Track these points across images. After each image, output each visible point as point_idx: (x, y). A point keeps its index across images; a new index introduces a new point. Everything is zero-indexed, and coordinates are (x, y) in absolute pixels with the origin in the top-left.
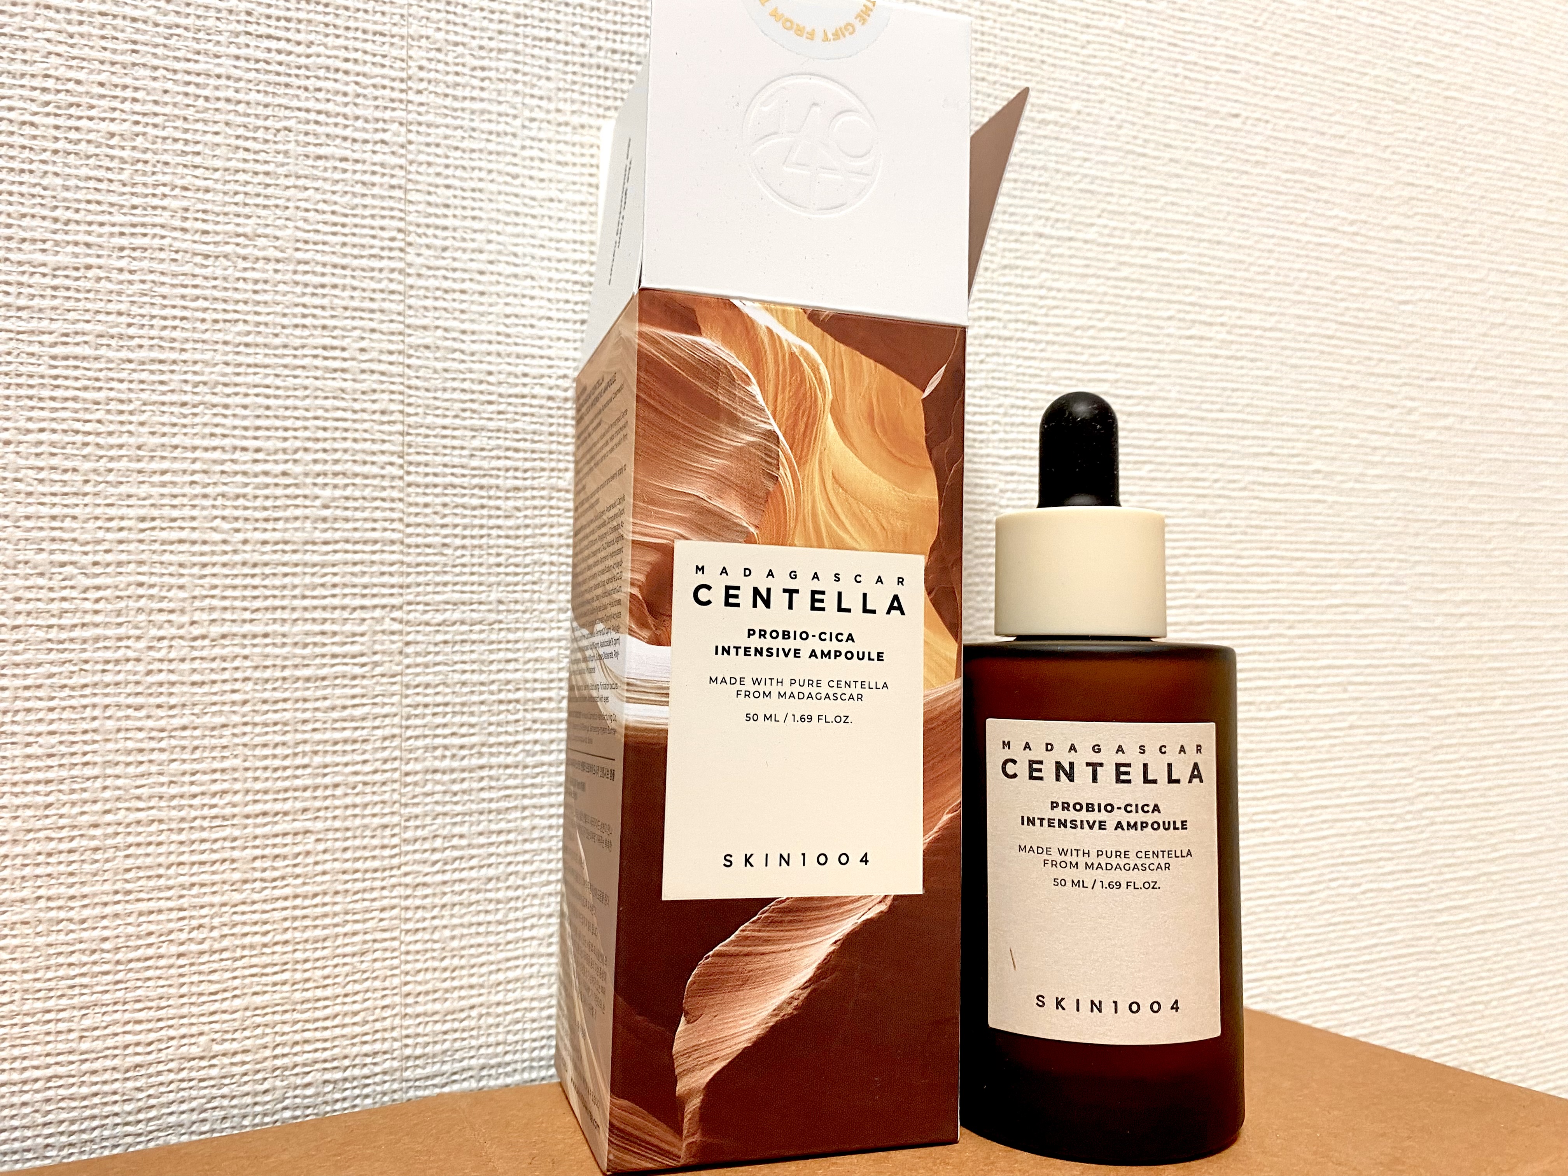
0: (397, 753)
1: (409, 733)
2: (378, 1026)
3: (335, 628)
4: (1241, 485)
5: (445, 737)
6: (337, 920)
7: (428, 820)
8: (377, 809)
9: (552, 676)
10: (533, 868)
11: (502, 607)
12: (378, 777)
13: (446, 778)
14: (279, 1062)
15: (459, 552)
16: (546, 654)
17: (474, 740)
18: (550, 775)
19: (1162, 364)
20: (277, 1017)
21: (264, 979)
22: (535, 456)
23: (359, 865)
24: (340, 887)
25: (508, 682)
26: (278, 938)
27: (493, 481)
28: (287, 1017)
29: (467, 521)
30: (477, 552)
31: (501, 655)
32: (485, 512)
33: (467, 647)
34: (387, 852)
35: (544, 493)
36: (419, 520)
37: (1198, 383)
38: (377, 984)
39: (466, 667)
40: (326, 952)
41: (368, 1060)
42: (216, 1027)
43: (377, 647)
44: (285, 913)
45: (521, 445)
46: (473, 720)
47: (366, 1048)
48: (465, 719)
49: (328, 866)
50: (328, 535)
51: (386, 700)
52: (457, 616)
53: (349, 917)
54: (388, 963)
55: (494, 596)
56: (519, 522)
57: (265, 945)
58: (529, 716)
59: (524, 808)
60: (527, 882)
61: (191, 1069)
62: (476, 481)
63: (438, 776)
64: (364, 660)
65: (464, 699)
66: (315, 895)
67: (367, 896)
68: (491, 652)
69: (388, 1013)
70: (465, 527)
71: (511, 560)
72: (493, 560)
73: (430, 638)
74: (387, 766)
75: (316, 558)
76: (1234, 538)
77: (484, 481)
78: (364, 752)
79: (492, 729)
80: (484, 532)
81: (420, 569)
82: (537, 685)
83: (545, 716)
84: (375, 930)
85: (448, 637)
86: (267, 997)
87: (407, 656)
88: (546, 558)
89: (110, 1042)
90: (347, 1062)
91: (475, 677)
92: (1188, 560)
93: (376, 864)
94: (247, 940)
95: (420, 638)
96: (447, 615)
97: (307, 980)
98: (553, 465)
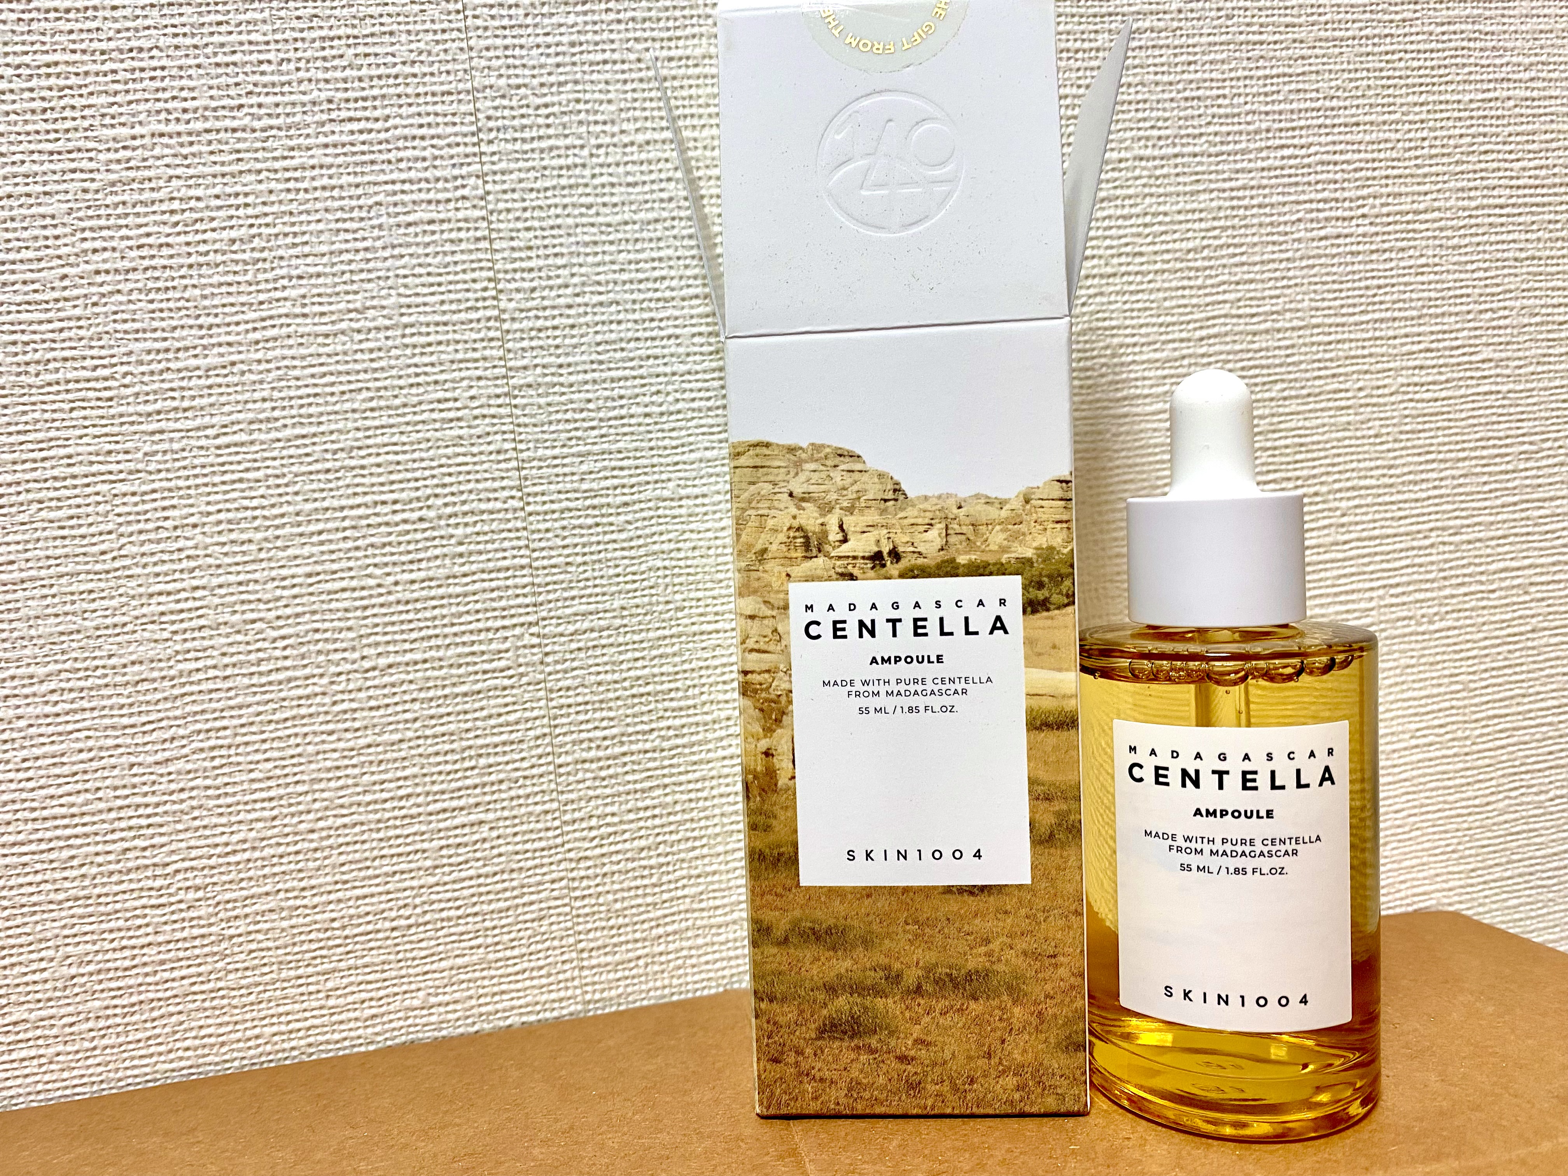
0: (549, 749)
1: (558, 731)
2: (561, 977)
3: (483, 648)
4: (1393, 389)
5: (589, 731)
6: (515, 893)
7: (583, 804)
8: (538, 798)
9: (677, 669)
10: (679, 836)
11: (625, 613)
12: (535, 771)
13: (594, 766)
14: (483, 1009)
15: (581, 569)
16: (669, 650)
17: (615, 731)
18: (685, 755)
19: (1291, 274)
20: (477, 974)
21: (463, 945)
22: (639, 471)
23: (528, 846)
24: (515, 866)
25: (638, 678)
26: (469, 911)
27: (604, 500)
28: (485, 973)
29: (585, 539)
30: (597, 566)
31: (630, 655)
32: (599, 529)
33: (599, 652)
34: (550, 834)
35: (650, 504)
36: (543, 544)
37: (1336, 286)
38: (556, 943)
39: (600, 669)
40: (510, 920)
41: (556, 1005)
42: (430, 983)
43: (521, 660)
44: (472, 891)
45: (625, 463)
46: (612, 714)
47: (553, 996)
48: (605, 714)
49: (502, 850)
50: (466, 569)
51: (534, 705)
52: (586, 625)
53: (525, 890)
54: (562, 925)
55: (617, 604)
56: (631, 534)
57: (459, 917)
58: (660, 706)
59: (666, 786)
60: (675, 849)
61: (415, 1017)
62: (588, 502)
63: (587, 766)
64: (510, 672)
65: (602, 697)
66: (495, 874)
67: (538, 871)
68: (620, 653)
69: (567, 966)
70: (584, 545)
71: (629, 570)
72: (612, 572)
73: (566, 647)
74: (542, 761)
75: (459, 590)
76: (1385, 447)
77: (596, 502)
78: (522, 751)
79: (629, 720)
80: (601, 547)
81: (550, 588)
82: (664, 678)
83: (674, 704)
84: (548, 899)
85: (581, 644)
86: (466, 959)
87: (548, 665)
88: (659, 564)
89: (350, 999)
90: (538, 1007)
91: (609, 677)
92: (1330, 479)
93: (543, 844)
94: (444, 914)
95: (557, 648)
96: (578, 625)
97: (497, 944)
98: (656, 477)
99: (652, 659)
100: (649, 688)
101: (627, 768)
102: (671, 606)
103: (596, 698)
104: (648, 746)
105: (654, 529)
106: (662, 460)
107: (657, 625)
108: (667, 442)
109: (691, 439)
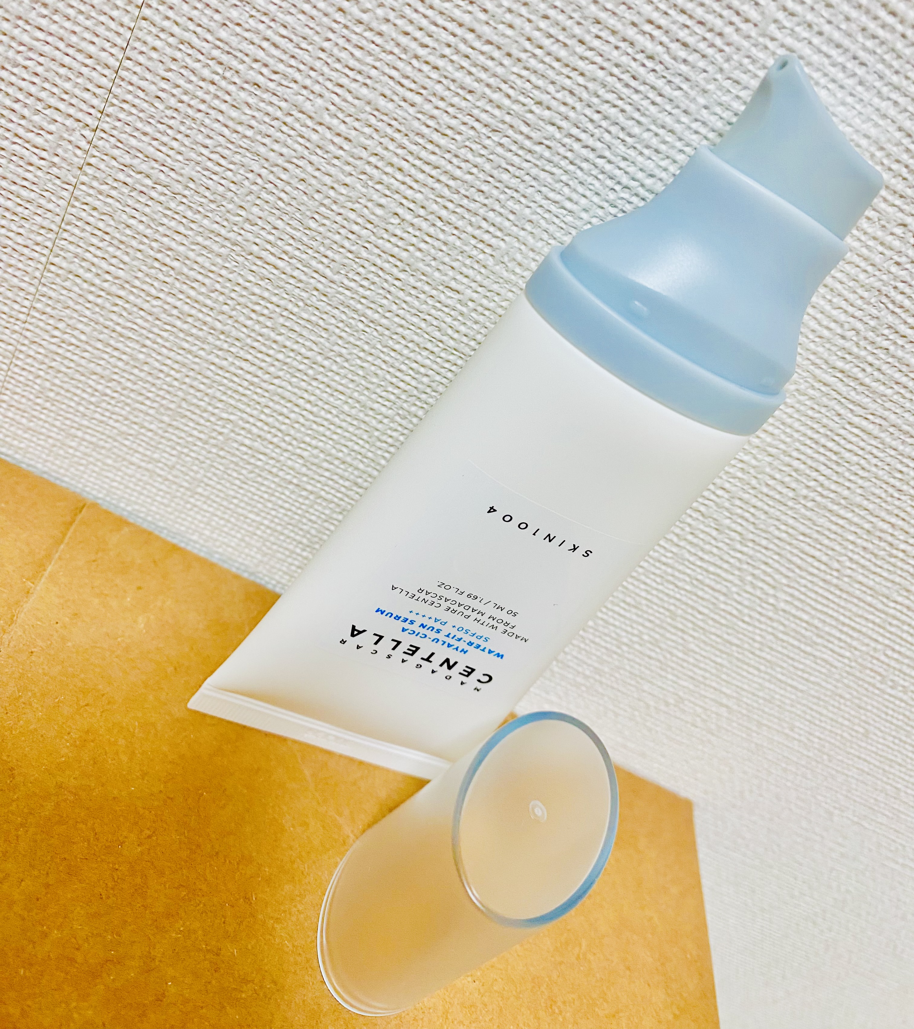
99: (193, 243)
100: (176, 264)
101: (115, 309)
102: (243, 213)
103: (118, 235)
104: (146, 306)
105: (271, 131)
106: (326, 69)
107: (218, 219)
108: (343, 55)
109: (373, 72)
